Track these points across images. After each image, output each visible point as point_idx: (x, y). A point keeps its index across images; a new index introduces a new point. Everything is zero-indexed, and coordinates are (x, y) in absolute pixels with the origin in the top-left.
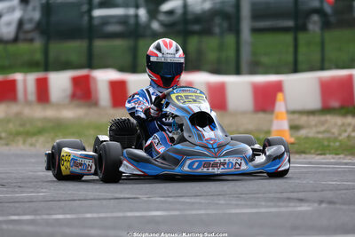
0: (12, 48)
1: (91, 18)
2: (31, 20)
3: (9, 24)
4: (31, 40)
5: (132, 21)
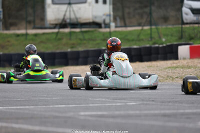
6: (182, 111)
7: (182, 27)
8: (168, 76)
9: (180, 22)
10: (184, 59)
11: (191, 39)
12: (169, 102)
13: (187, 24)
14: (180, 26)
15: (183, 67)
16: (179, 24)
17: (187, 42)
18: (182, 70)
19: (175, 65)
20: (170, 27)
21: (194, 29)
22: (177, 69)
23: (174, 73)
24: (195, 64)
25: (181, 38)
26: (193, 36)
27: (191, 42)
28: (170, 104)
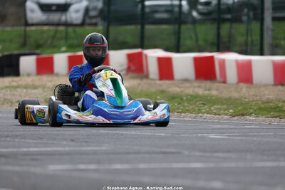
0: (79, 30)
1: (143, 6)
2: (95, 8)
3: (77, 11)
4: (95, 25)
5: (176, 9)
6: (25, 150)
7: (25, 31)
8: (5, 99)
9: (23, 22)
10: (29, 75)
11: (39, 46)
12: (7, 136)
13: (33, 25)
14: (23, 28)
15: (26, 87)
16: (21, 25)
17: (32, 51)
18: (25, 90)
19: (15, 84)
20: (8, 29)
21: (43, 32)
22: (18, 90)
23: (14, 95)
24: (44, 83)
25: (24, 45)
26: (41, 42)
27: (38, 51)
28: (8, 139)
